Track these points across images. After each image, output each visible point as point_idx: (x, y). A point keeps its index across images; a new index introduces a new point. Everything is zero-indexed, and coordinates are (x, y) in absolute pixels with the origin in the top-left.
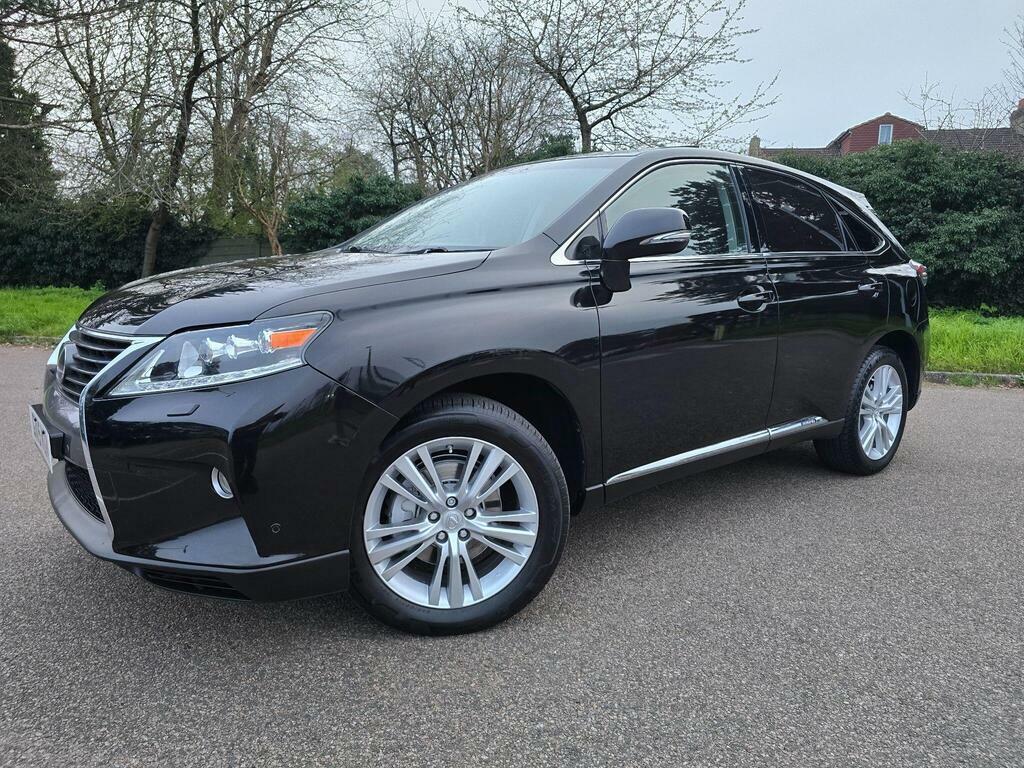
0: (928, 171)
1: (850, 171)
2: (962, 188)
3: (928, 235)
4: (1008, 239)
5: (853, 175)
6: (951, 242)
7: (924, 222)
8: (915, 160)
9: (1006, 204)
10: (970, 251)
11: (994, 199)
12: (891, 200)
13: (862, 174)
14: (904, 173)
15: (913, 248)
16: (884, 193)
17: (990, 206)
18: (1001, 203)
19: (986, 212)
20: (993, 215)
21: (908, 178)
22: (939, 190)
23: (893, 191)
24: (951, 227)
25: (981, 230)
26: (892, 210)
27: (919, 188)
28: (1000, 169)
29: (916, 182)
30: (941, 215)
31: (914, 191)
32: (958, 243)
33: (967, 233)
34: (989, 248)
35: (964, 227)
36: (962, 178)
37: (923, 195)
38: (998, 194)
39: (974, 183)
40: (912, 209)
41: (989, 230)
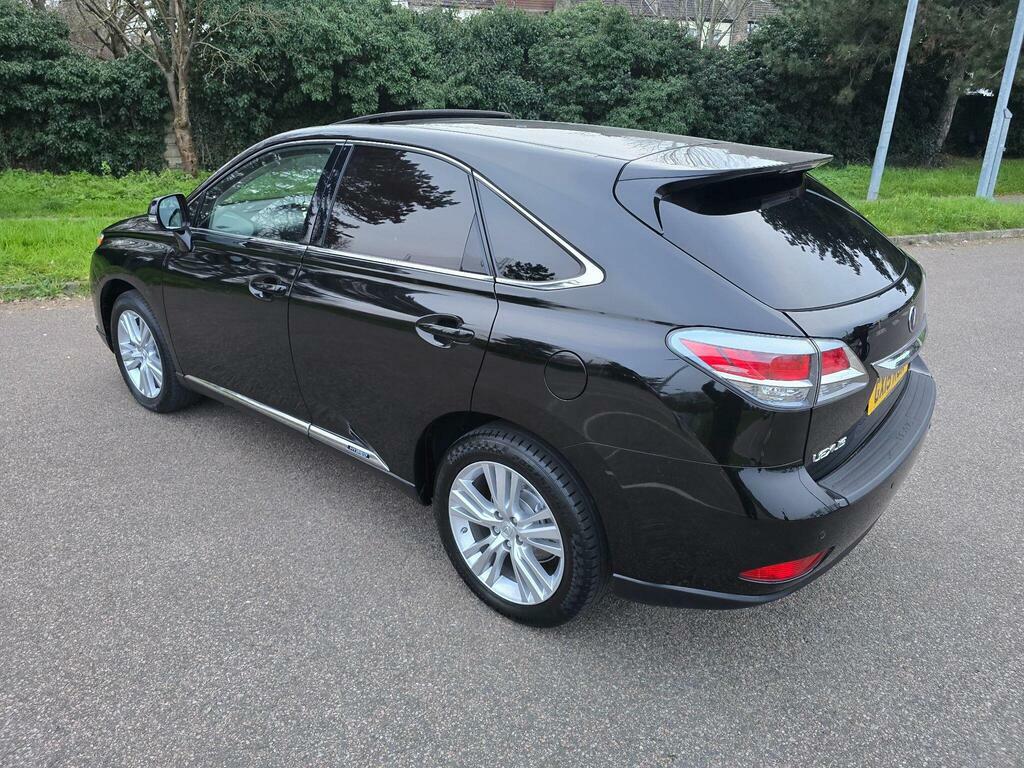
0: (627, 38)
1: (558, 32)
2: (654, 57)
3: (629, 100)
4: (686, 105)
5: (563, 37)
6: (649, 108)
7: (625, 87)
8: (618, 27)
9: (683, 72)
10: (660, 116)
11: (676, 67)
12: (598, 65)
13: (572, 35)
14: (609, 39)
15: (618, 113)
16: (593, 58)
17: (673, 74)
18: (681, 71)
19: (673, 80)
20: (677, 83)
21: (611, 45)
22: (637, 57)
23: (600, 56)
24: (647, 94)
25: (669, 96)
26: (600, 76)
27: (621, 54)
28: (679, 37)
29: (618, 49)
30: (638, 82)
31: (618, 58)
32: (653, 109)
33: (660, 100)
34: (675, 114)
35: (657, 94)
36: (654, 46)
37: (624, 61)
38: (677, 63)
39: (662, 52)
40: (616, 76)
41: (674, 97)
